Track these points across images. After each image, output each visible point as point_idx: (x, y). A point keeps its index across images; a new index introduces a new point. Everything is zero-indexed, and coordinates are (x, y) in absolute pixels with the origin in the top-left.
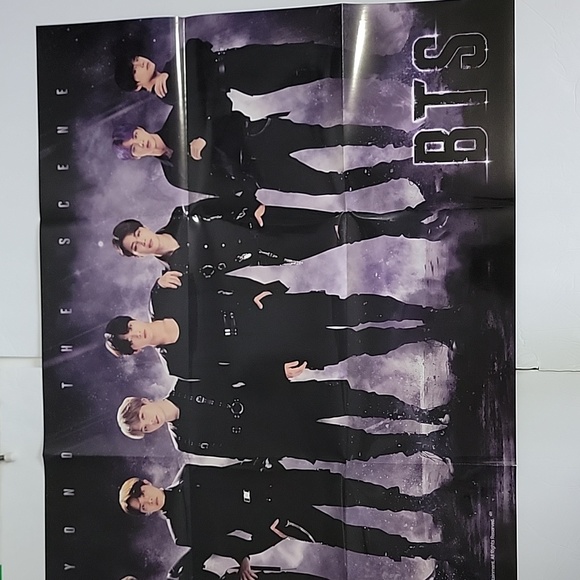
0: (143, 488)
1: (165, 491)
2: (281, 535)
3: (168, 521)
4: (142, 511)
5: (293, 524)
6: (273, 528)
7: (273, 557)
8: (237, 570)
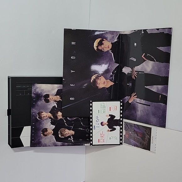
0: (103, 42)
1: (112, 43)
2: (145, 59)
3: (112, 54)
4: (103, 50)
5: (149, 55)
6: (143, 56)
7: (142, 67)
8: (131, 72)
